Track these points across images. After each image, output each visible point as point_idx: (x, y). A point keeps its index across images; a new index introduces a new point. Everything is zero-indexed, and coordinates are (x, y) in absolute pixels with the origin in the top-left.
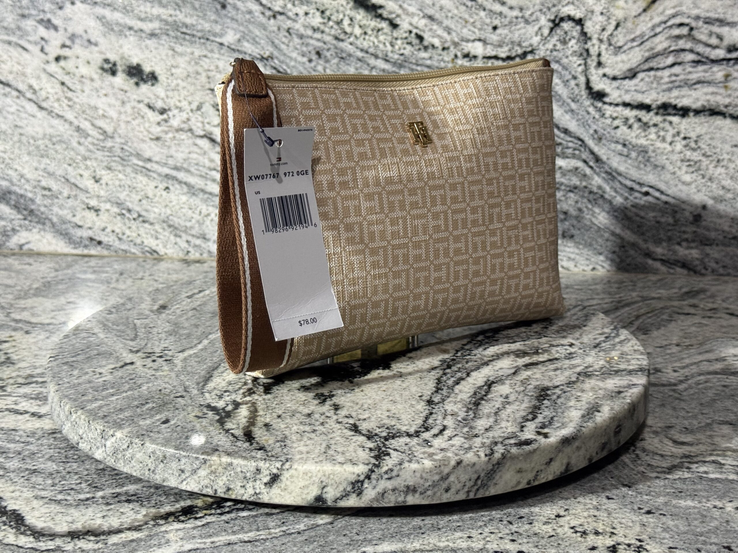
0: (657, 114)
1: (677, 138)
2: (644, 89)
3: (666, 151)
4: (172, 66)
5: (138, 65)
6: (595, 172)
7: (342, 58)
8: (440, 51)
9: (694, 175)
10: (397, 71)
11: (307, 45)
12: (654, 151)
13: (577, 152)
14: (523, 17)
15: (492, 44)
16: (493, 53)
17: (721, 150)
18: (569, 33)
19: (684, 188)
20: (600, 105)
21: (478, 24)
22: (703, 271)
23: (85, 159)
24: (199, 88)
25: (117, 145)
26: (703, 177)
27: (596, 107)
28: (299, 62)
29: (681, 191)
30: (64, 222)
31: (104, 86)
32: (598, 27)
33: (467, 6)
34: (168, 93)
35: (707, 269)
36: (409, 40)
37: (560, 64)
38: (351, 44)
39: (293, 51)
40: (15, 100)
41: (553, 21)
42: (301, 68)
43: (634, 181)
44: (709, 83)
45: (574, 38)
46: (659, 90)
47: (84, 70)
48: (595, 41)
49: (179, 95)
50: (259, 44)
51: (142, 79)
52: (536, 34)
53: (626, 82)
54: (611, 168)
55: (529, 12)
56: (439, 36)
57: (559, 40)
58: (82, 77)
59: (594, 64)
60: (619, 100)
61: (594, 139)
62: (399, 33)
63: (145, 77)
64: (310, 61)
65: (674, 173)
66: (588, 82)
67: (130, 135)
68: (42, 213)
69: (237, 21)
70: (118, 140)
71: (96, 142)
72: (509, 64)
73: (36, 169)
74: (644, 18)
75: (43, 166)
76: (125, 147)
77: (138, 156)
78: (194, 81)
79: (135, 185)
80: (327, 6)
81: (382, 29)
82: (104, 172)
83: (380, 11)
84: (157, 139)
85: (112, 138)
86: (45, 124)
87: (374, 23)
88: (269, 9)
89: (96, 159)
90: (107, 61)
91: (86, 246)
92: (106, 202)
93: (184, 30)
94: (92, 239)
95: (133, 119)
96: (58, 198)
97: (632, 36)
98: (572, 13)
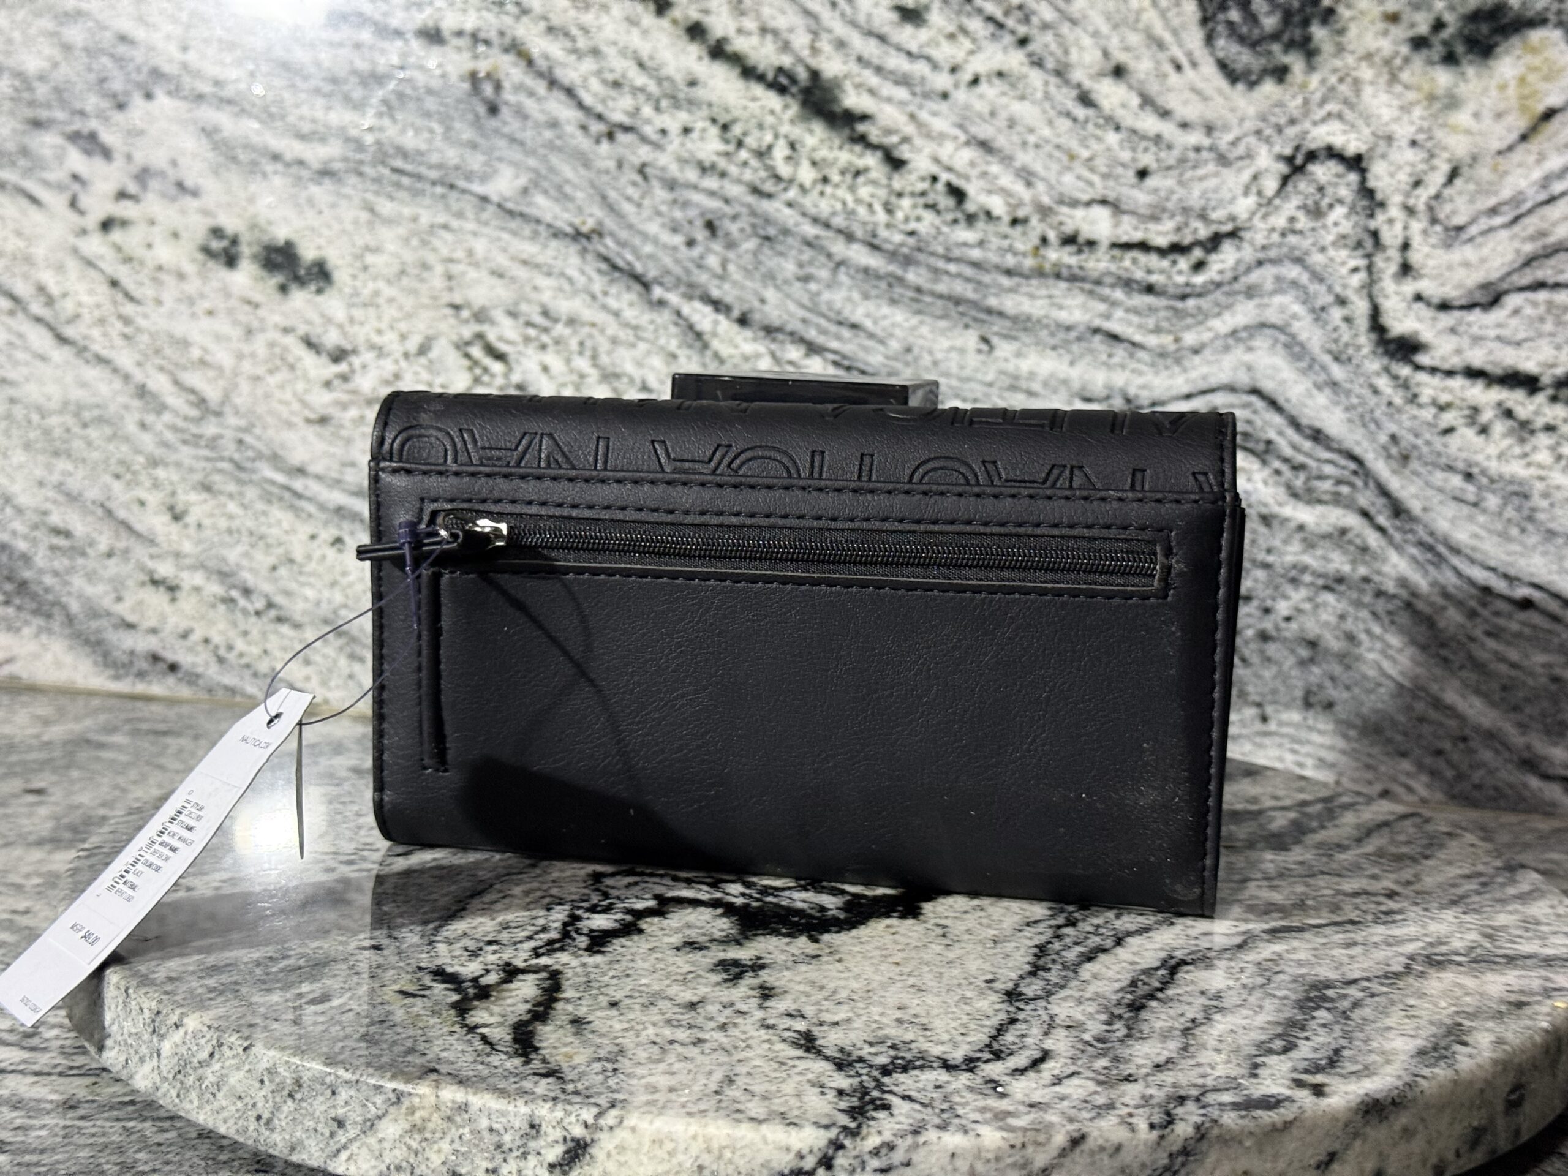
0: (1554, 399)
2: (1520, 336)
4: (368, 248)
5: (289, 245)
6: (1391, 541)
7: (767, 238)
8: (1004, 228)
10: (899, 272)
11: (685, 205)
12: (1546, 495)
13: (1344, 490)
14: (1211, 149)
15: (1133, 213)
16: (1137, 236)
18: (1330, 191)
20: (1405, 371)
21: (1101, 164)
23: (154, 463)
24: (426, 301)
25: (229, 434)
27: (1396, 377)
28: (665, 247)
30: (94, 613)
31: (207, 290)
32: (1404, 177)
33: (1075, 120)
34: (354, 312)
36: (931, 199)
37: (1306, 267)
38: (790, 205)
39: (650, 219)
40: (5, 319)
41: (1290, 160)
42: (667, 261)
43: (1493, 570)
45: (1340, 201)
46: (1559, 339)
47: (165, 253)
48: (1394, 211)
49: (379, 318)
50: (572, 200)
51: (297, 279)
52: (1246, 192)
53: (1475, 316)
54: (1432, 534)
55: (1229, 137)
56: (1004, 192)
57: (1304, 207)
58: (160, 268)
59: (1393, 268)
60: (1455, 362)
61: (1389, 456)
62: (909, 180)
63: (302, 272)
64: (691, 243)
66: (1375, 313)
67: (261, 409)
68: (47, 590)
69: (522, 144)
70: (232, 420)
71: (180, 423)
72: (1174, 262)
73: (41, 484)
74: (1525, 154)
75: (55, 478)
76: (248, 439)
77: (275, 459)
78: (415, 284)
79: (263, 530)
80: (736, 113)
81: (866, 170)
82: (194, 497)
83: (861, 128)
84: (323, 420)
85: (218, 414)
86: (69, 379)
87: (848, 156)
88: (600, 117)
89: (178, 465)
90: (217, 232)
91: (141, 675)
92: (193, 568)
93: (399, 163)
94: (155, 658)
95: (271, 372)
96: (83, 554)
97: (1491, 202)
98: (1337, 141)
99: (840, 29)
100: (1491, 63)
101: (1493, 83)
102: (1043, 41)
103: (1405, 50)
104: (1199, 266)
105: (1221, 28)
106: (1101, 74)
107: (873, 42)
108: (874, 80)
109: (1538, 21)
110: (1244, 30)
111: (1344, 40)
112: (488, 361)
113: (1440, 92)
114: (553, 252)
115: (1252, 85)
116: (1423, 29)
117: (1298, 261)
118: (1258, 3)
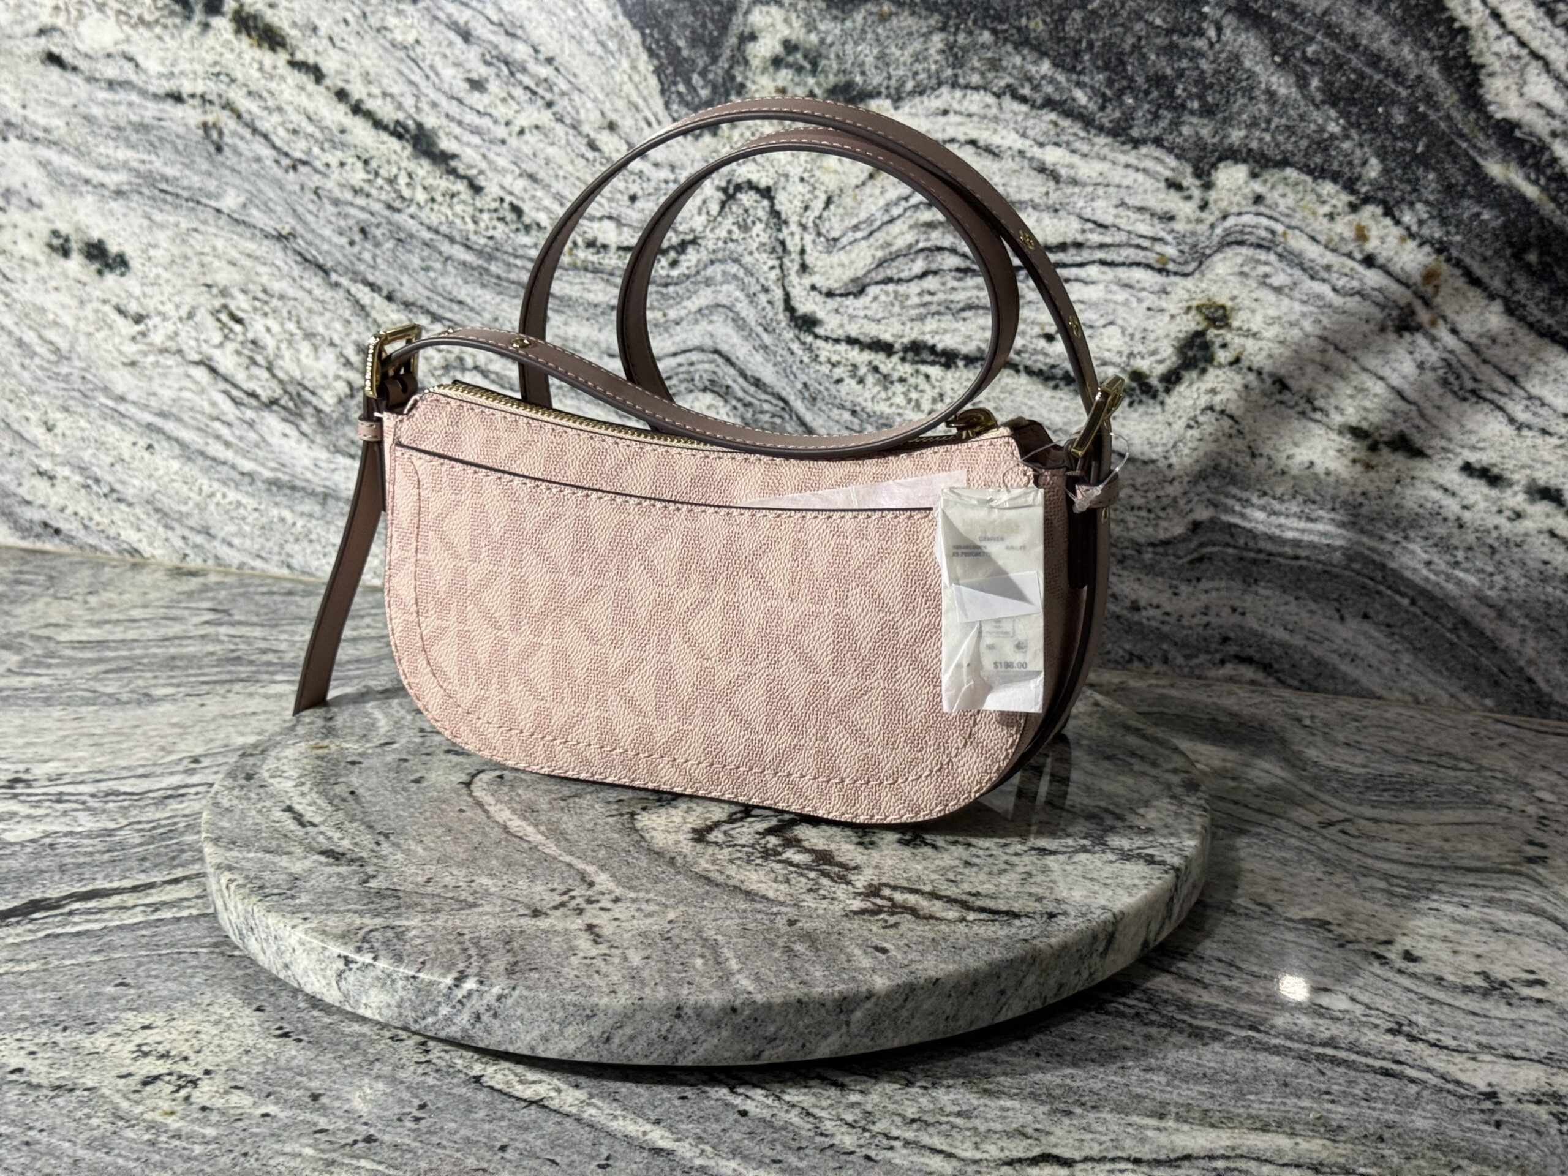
0: (904, 360)
2: (880, 315)
4: (150, 245)
5: (101, 242)
7: (400, 240)
10: (485, 265)
11: (346, 216)
13: (778, 421)
15: (629, 224)
18: (752, 212)
20: (809, 339)
23: (32, 392)
24: (189, 282)
25: (76, 372)
27: (803, 343)
28: (336, 245)
30: (6, 493)
31: (53, 273)
32: (798, 203)
33: (587, 158)
34: (145, 288)
36: (501, 214)
37: (740, 265)
38: (412, 217)
39: (324, 226)
41: (725, 190)
42: (338, 255)
45: (759, 220)
46: (904, 318)
47: (25, 248)
48: (794, 227)
49: (161, 293)
50: (274, 212)
51: (108, 265)
52: (700, 212)
53: (850, 301)
56: (546, 210)
57: (737, 223)
58: (23, 258)
59: (796, 267)
60: (840, 333)
61: (804, 398)
62: (486, 201)
63: (110, 261)
64: (352, 243)
66: (787, 298)
67: (95, 356)
69: (239, 173)
70: (77, 363)
71: (45, 365)
74: (872, 189)
76: (88, 376)
77: (106, 390)
78: (181, 270)
79: (104, 438)
80: (373, 153)
81: (458, 193)
82: (59, 415)
83: (453, 163)
84: (133, 364)
85: (68, 359)
87: (445, 183)
88: (286, 154)
89: (47, 393)
90: (55, 233)
91: (38, 536)
92: (63, 464)
93: (164, 186)
94: (46, 525)
95: (98, 330)
97: (855, 221)
98: (754, 178)
99: (433, 95)
102: (562, 104)
104: (674, 264)
105: (674, 97)
106: (601, 128)
107: (455, 104)
108: (458, 131)
110: (689, 98)
112: (232, 324)
114: (264, 249)
115: (697, 137)
117: (736, 261)
118: (696, 78)
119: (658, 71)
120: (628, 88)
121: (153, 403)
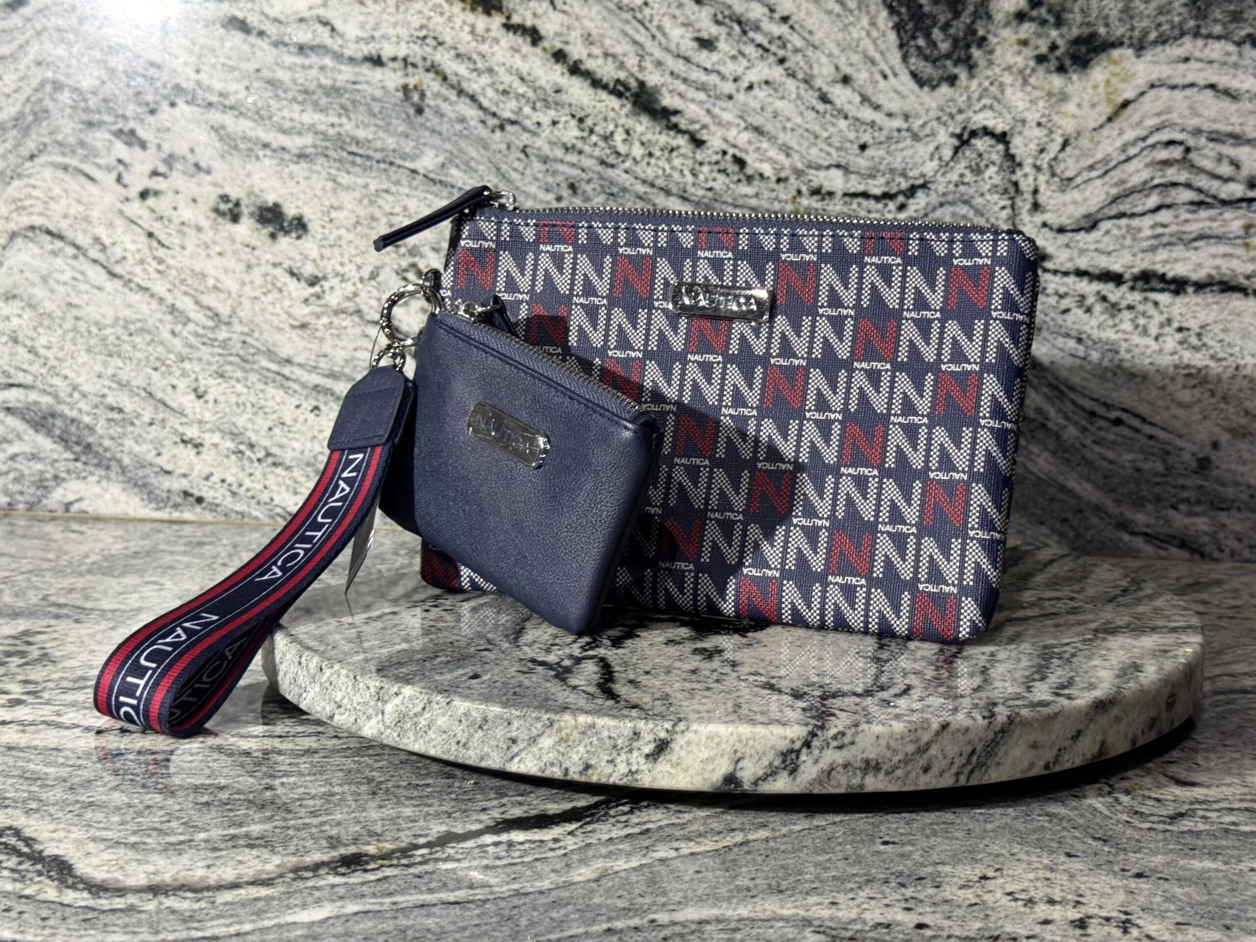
0: (1133, 288)
1: (1167, 330)
2: (1111, 248)
3: (1149, 351)
4: (332, 207)
5: (276, 205)
7: (612, 195)
8: (772, 185)
9: (1197, 392)
11: (555, 173)
12: (1128, 351)
14: (908, 130)
15: (858, 173)
16: (861, 188)
17: (1242, 349)
18: (986, 156)
19: (1180, 412)
21: (836, 141)
22: (1216, 554)
23: (182, 359)
25: (235, 337)
26: (1213, 395)
28: (541, 202)
29: (1175, 417)
30: (142, 465)
31: (217, 238)
32: (1033, 146)
33: (817, 112)
34: (323, 250)
35: (1222, 551)
36: (722, 166)
37: (971, 207)
38: (626, 172)
39: (531, 183)
40: (69, 261)
41: (959, 137)
43: (1097, 401)
44: (1218, 238)
45: (993, 163)
46: (1135, 250)
47: (186, 213)
48: (1028, 169)
49: (342, 255)
50: (476, 171)
51: (282, 228)
52: (932, 158)
53: (1081, 236)
54: (1057, 379)
55: (920, 122)
56: (771, 160)
57: (969, 167)
58: (183, 224)
59: (1028, 206)
60: (1069, 266)
62: (706, 154)
63: (286, 224)
64: (558, 199)
65: (1163, 388)
67: (259, 320)
68: (106, 450)
69: (440, 134)
70: (238, 328)
71: (201, 331)
72: (886, 205)
73: (99, 377)
74: (1110, 131)
75: (110, 371)
76: (249, 340)
77: (270, 354)
78: (367, 231)
79: (262, 402)
80: (588, 111)
81: (678, 147)
82: (211, 381)
83: (674, 119)
84: (303, 326)
85: (228, 324)
86: (118, 301)
87: (664, 138)
88: (494, 115)
89: (200, 359)
90: (225, 198)
91: (176, 506)
92: (212, 431)
93: (354, 148)
94: (186, 494)
95: (265, 294)
96: (132, 424)
97: (1090, 161)
98: (990, 124)
99: (658, 54)
100: (1088, 71)
101: (1090, 84)
102: (795, 60)
103: (1032, 63)
104: (902, 207)
105: (912, 50)
106: (834, 82)
107: (681, 61)
108: (682, 88)
109: (1118, 44)
110: (928, 52)
111: (993, 57)
113: (1056, 91)
115: (934, 88)
116: (1044, 50)
117: (967, 202)
118: (937, 34)
119: (898, 28)
120: (866, 44)
121: (323, 364)
